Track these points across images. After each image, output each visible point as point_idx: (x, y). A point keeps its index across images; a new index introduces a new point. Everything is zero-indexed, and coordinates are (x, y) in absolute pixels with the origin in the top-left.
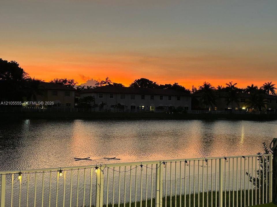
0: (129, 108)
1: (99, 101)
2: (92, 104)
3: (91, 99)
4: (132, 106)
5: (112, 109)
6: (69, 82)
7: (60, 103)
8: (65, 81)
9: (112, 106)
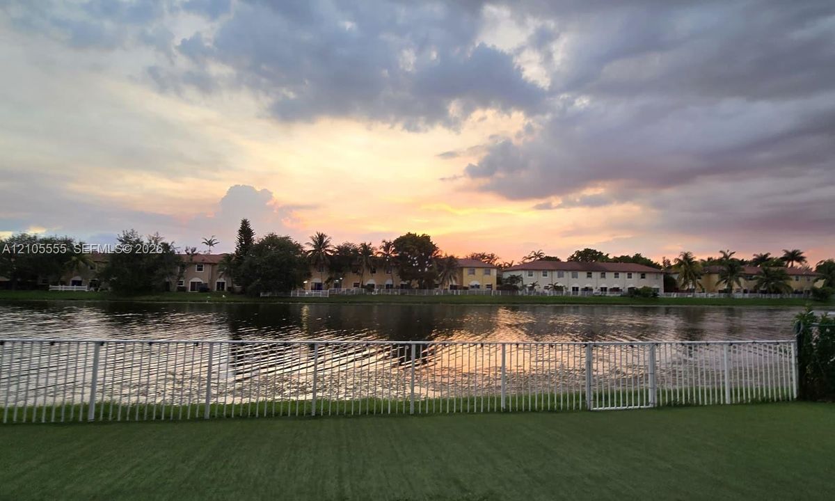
0: (571, 290)
1: (528, 280)
2: (519, 285)
3: (518, 279)
4: (573, 288)
5: (546, 291)
6: (488, 258)
7: (479, 284)
8: (483, 256)
9: (546, 288)
